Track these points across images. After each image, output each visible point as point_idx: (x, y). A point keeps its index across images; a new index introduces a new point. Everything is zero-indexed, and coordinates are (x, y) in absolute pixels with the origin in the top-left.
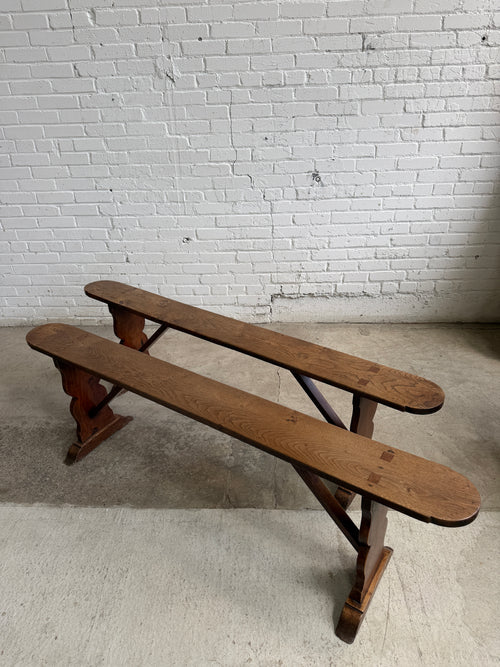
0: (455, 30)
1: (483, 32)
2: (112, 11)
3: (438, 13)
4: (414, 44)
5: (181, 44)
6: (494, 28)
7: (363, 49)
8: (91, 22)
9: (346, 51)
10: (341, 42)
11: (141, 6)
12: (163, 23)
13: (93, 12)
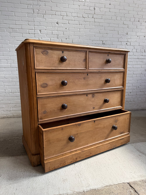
0: (121, 42)
1: (126, 43)
2: (45, 31)
3: (117, 38)
4: (113, 44)
5: (62, 40)
6: (128, 42)
7: (103, 44)
8: (40, 33)
9: (99, 44)
10: (98, 42)
11: (53, 31)
12: (58, 35)
13: (40, 31)
